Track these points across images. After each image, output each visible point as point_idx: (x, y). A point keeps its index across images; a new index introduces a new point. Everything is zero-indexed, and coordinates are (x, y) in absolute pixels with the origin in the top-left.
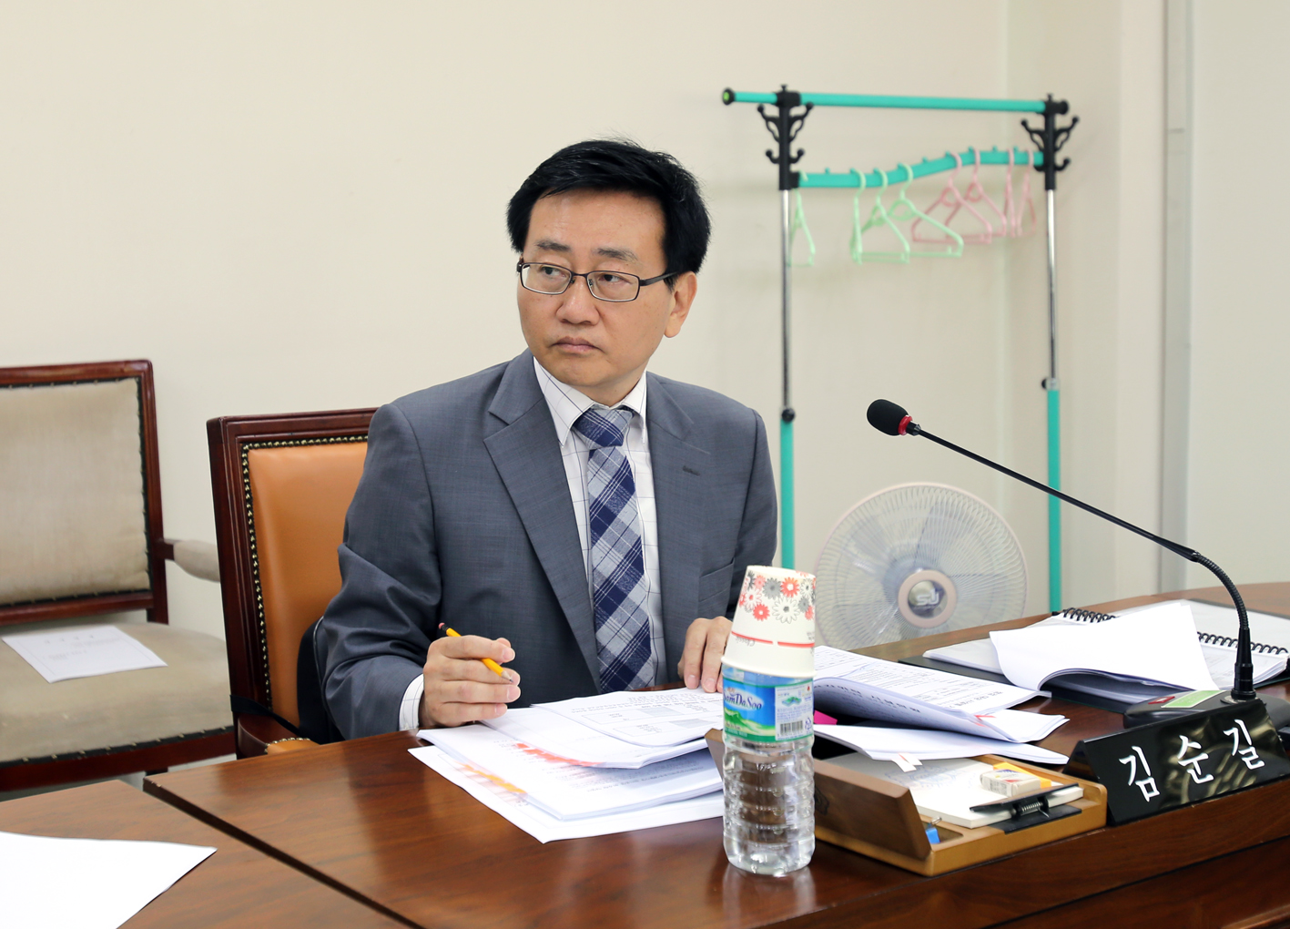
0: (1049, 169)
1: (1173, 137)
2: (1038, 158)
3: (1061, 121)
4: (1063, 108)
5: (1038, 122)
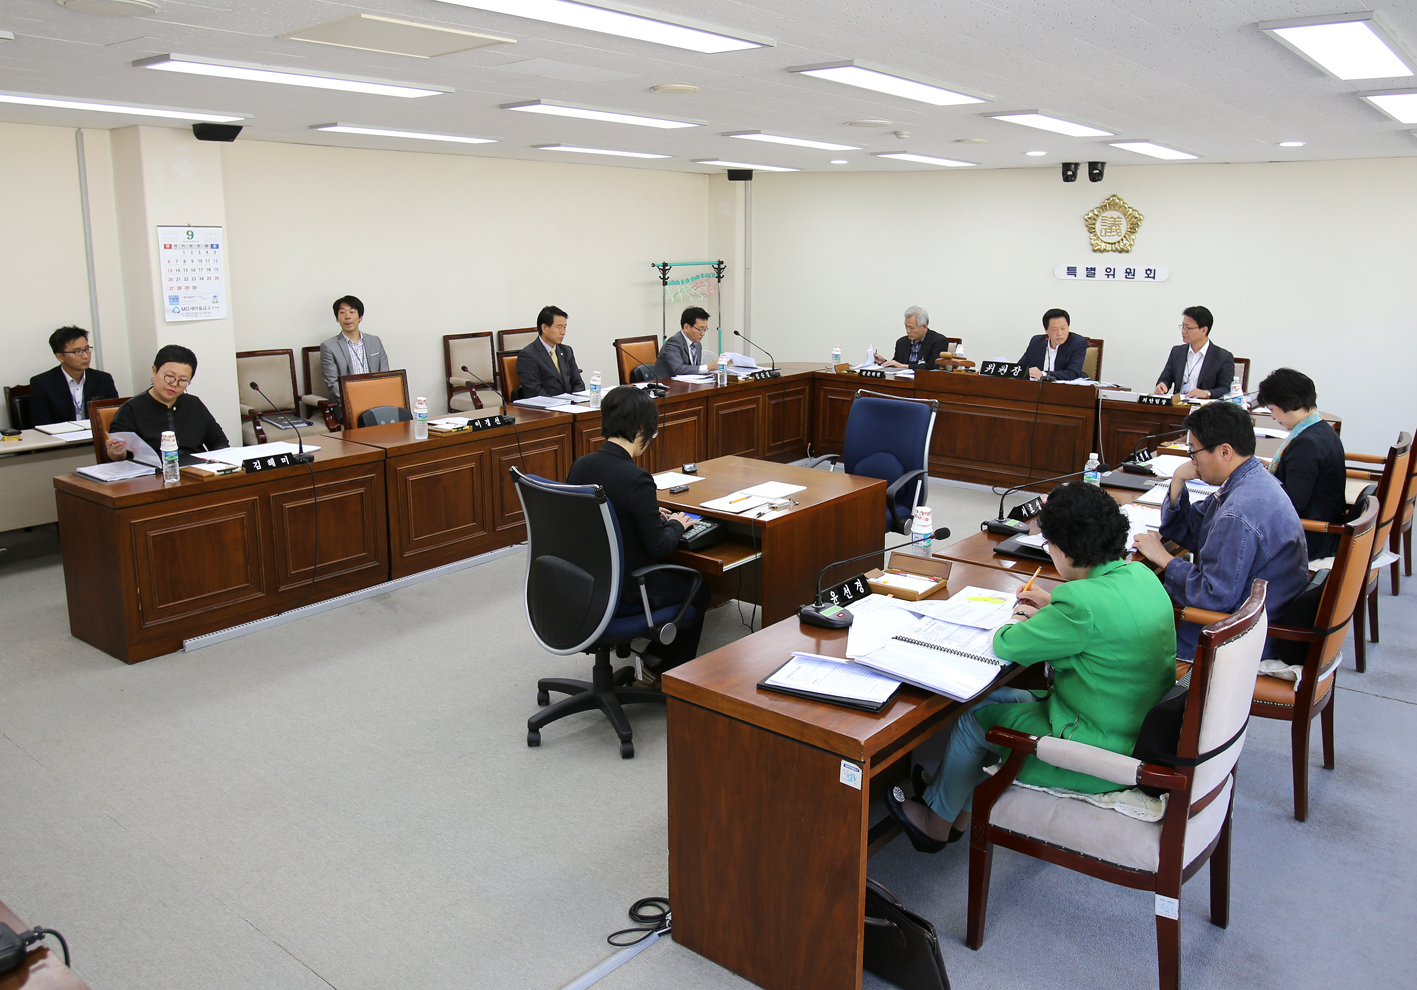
0: (719, 278)
1: (747, 270)
2: (716, 275)
3: (722, 266)
4: (722, 263)
5: (716, 266)
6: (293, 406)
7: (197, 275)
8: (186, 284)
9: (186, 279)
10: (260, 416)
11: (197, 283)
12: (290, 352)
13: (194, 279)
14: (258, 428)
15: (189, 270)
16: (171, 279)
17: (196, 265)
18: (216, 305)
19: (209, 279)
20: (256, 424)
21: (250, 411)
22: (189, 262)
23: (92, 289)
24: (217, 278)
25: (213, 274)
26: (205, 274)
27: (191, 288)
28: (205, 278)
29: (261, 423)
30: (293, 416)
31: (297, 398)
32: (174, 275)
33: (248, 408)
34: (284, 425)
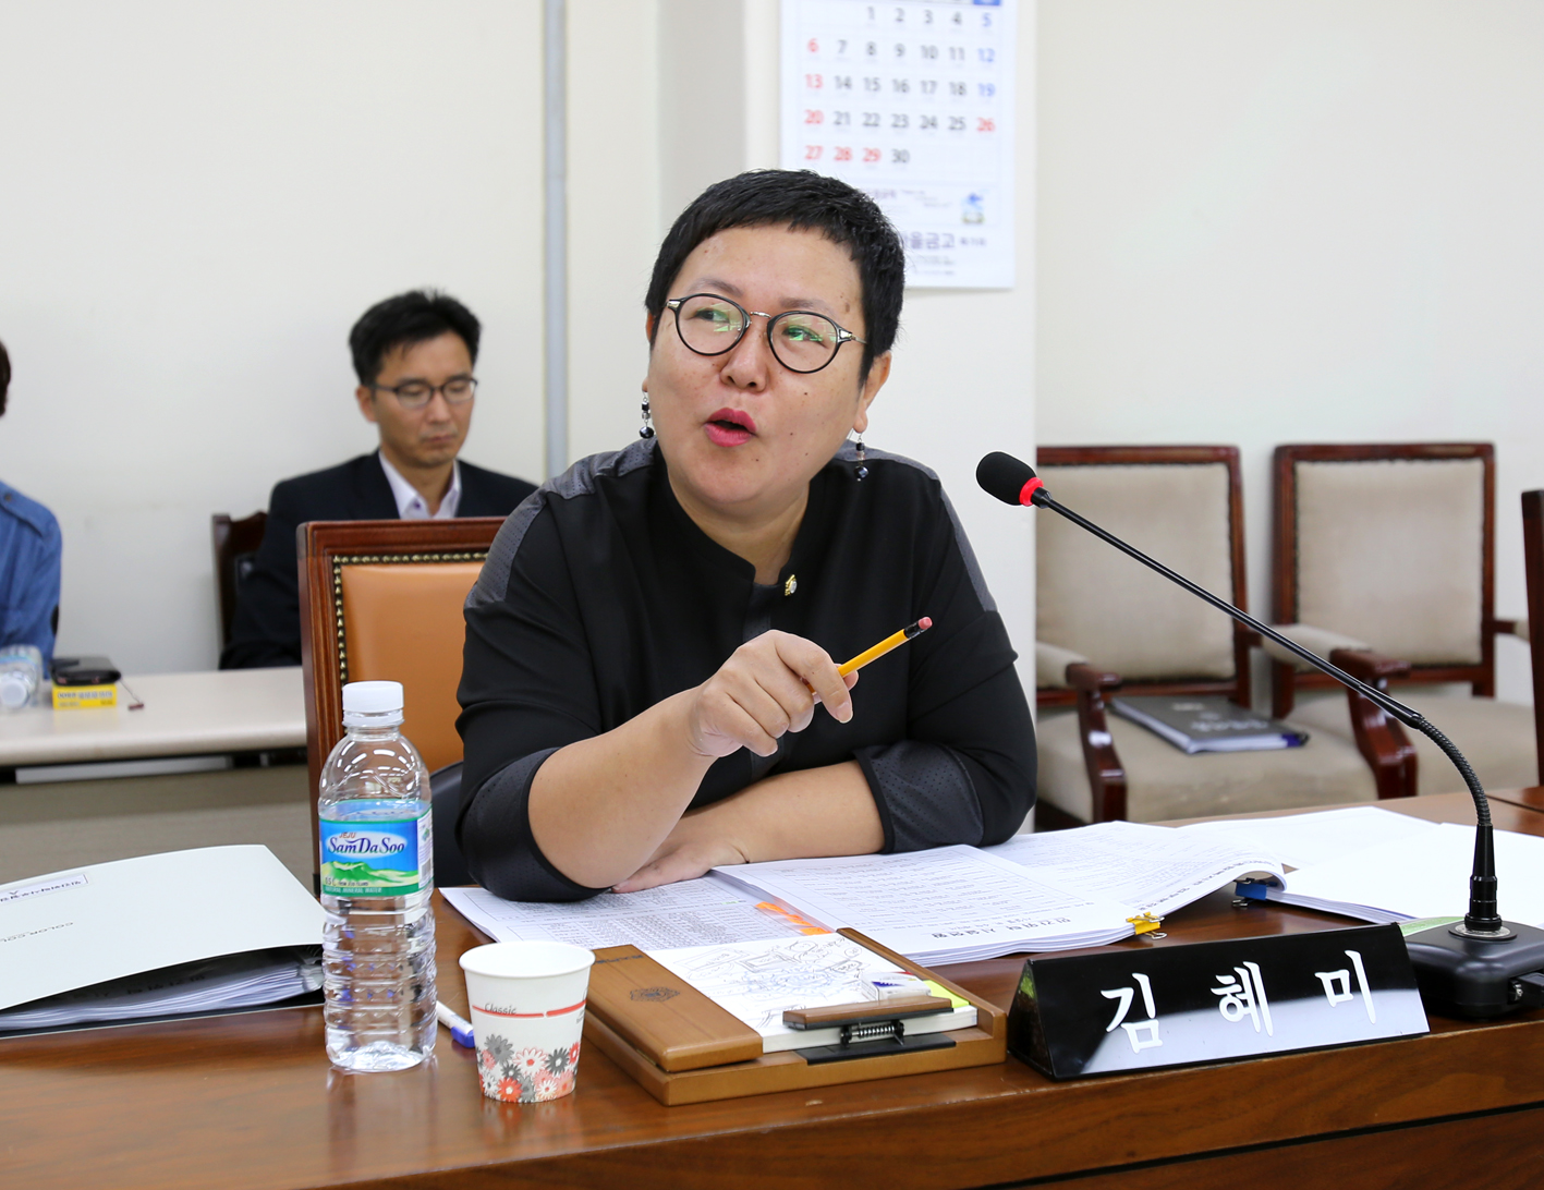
6: (1227, 666)
7: (915, 105)
8: (872, 139)
9: (871, 122)
10: (1110, 689)
11: (912, 139)
12: (1227, 458)
13: (901, 122)
14: (1098, 739)
15: (887, 85)
16: (814, 118)
17: (914, 69)
18: (972, 232)
19: (958, 124)
20: (1092, 722)
21: (1072, 671)
22: (885, 51)
23: (555, 173)
24: (987, 126)
25: (972, 108)
26: (943, 106)
27: (887, 156)
28: (944, 123)
29: (1111, 721)
30: (1223, 703)
31: (1245, 638)
32: (829, 101)
33: (1063, 657)
34: (1195, 736)
